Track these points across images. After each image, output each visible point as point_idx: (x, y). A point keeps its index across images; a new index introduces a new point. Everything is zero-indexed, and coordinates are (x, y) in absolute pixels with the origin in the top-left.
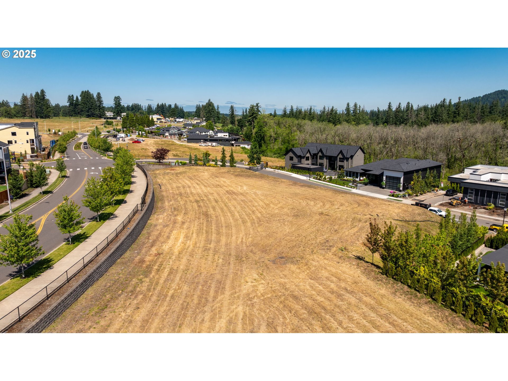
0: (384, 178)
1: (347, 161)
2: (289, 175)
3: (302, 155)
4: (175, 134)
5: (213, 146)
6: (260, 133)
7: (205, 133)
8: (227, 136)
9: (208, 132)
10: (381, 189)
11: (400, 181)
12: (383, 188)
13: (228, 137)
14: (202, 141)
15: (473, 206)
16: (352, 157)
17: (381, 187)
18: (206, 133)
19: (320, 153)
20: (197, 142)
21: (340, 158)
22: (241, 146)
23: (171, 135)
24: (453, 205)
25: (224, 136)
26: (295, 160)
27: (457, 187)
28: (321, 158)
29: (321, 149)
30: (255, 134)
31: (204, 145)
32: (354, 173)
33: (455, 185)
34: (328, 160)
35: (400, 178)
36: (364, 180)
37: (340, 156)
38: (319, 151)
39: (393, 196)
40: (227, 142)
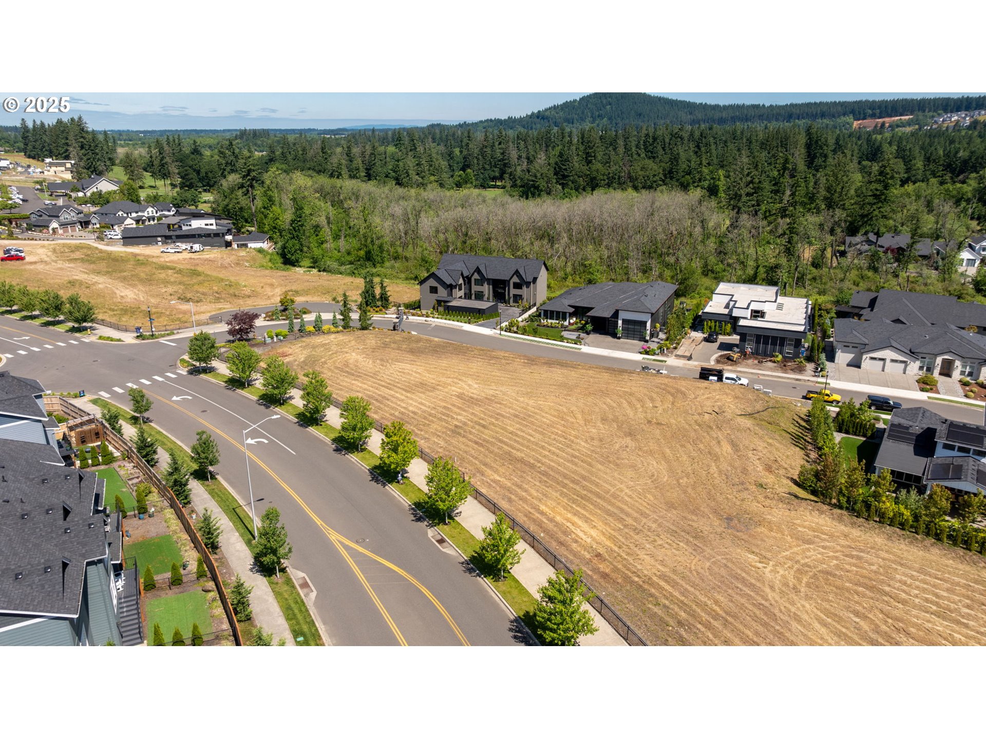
0: (620, 322)
1: (528, 287)
2: (458, 328)
3: (454, 284)
4: (72, 224)
5: (195, 252)
6: (300, 221)
7: (137, 212)
8: (212, 225)
9: (143, 211)
10: (616, 340)
11: (646, 326)
12: (619, 338)
13: (214, 227)
14: (159, 239)
15: (756, 359)
16: (535, 280)
17: (614, 335)
18: (140, 214)
19: (476, 274)
20: (148, 244)
21: (514, 284)
22: (252, 245)
23: (63, 225)
24: (733, 361)
25: (206, 225)
26: (442, 293)
27: (715, 326)
28: (480, 282)
29: (478, 267)
30: (291, 225)
31: (173, 251)
32: (558, 313)
33: (713, 324)
34: (491, 287)
35: (645, 323)
36: (576, 323)
37: (516, 279)
38: (475, 271)
39: (647, 353)
40: (217, 239)
